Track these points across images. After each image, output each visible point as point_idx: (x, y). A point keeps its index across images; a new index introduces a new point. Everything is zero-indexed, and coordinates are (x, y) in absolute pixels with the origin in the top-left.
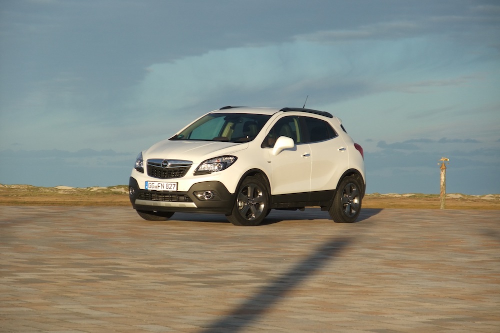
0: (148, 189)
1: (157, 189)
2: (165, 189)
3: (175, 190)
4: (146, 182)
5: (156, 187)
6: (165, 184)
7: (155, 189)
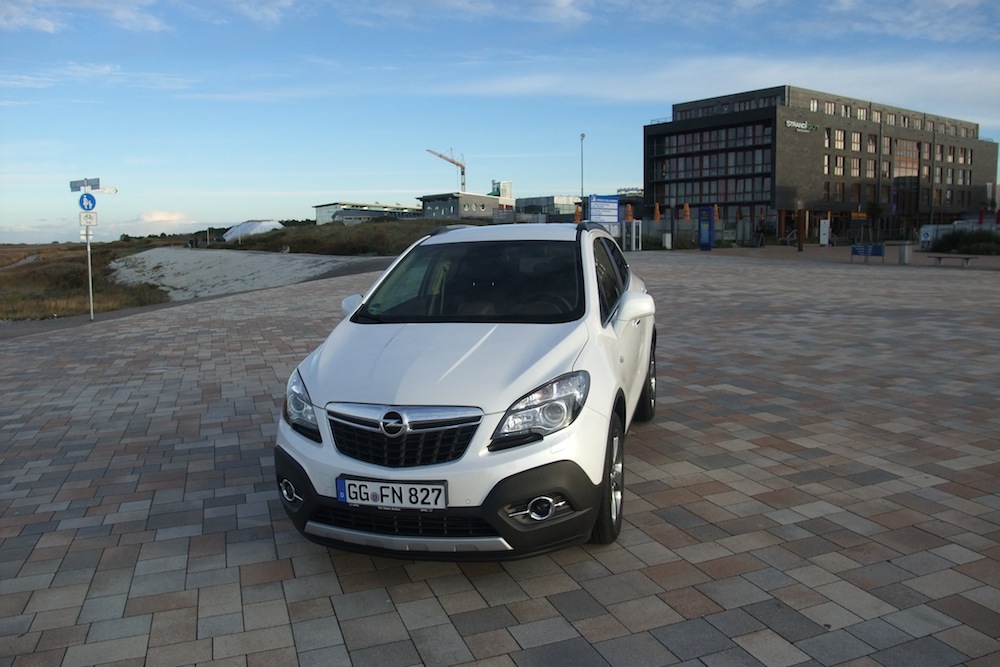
0: (349, 500)
1: (378, 503)
2: (406, 504)
3: (441, 505)
5: (375, 497)
6: (406, 488)
7: (370, 502)
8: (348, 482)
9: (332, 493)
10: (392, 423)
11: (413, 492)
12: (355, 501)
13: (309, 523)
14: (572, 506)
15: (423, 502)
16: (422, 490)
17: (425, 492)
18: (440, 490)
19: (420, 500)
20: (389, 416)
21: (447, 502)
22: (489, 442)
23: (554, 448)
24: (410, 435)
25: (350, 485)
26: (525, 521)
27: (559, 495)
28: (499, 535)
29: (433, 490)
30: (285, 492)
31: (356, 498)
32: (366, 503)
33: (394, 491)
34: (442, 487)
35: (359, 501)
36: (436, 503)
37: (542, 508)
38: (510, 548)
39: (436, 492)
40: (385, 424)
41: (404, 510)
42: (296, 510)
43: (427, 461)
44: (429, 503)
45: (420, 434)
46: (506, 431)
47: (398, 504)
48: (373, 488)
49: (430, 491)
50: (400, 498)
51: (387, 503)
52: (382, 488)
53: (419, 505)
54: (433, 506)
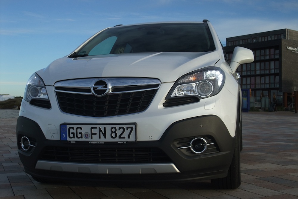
0: (68, 139)
1: (89, 139)
2: (109, 139)
3: (132, 138)
4: (61, 125)
5: (87, 135)
7: (84, 139)
8: (68, 127)
9: (57, 137)
10: (100, 88)
11: (113, 130)
12: (73, 139)
13: (39, 162)
14: (217, 147)
15: (120, 137)
16: (119, 129)
17: (122, 130)
18: (132, 128)
19: (118, 135)
20: (97, 84)
21: (136, 138)
22: (164, 101)
23: (207, 107)
24: (111, 96)
25: (70, 128)
26: (187, 153)
27: (210, 138)
28: (170, 161)
29: (127, 128)
30: (22, 145)
31: (74, 137)
32: (80, 140)
33: (100, 130)
34: (134, 126)
35: (76, 139)
36: (129, 137)
37: (199, 145)
38: (178, 171)
39: (129, 129)
40: (95, 89)
41: (107, 143)
42: (30, 155)
43: (122, 112)
44: (124, 138)
45: (118, 95)
46: (174, 95)
47: (102, 139)
48: (86, 130)
49: (125, 129)
50: (105, 135)
51: (95, 138)
52: (92, 128)
53: (117, 139)
54: (127, 139)
